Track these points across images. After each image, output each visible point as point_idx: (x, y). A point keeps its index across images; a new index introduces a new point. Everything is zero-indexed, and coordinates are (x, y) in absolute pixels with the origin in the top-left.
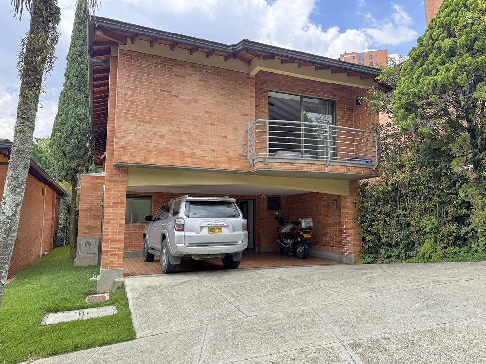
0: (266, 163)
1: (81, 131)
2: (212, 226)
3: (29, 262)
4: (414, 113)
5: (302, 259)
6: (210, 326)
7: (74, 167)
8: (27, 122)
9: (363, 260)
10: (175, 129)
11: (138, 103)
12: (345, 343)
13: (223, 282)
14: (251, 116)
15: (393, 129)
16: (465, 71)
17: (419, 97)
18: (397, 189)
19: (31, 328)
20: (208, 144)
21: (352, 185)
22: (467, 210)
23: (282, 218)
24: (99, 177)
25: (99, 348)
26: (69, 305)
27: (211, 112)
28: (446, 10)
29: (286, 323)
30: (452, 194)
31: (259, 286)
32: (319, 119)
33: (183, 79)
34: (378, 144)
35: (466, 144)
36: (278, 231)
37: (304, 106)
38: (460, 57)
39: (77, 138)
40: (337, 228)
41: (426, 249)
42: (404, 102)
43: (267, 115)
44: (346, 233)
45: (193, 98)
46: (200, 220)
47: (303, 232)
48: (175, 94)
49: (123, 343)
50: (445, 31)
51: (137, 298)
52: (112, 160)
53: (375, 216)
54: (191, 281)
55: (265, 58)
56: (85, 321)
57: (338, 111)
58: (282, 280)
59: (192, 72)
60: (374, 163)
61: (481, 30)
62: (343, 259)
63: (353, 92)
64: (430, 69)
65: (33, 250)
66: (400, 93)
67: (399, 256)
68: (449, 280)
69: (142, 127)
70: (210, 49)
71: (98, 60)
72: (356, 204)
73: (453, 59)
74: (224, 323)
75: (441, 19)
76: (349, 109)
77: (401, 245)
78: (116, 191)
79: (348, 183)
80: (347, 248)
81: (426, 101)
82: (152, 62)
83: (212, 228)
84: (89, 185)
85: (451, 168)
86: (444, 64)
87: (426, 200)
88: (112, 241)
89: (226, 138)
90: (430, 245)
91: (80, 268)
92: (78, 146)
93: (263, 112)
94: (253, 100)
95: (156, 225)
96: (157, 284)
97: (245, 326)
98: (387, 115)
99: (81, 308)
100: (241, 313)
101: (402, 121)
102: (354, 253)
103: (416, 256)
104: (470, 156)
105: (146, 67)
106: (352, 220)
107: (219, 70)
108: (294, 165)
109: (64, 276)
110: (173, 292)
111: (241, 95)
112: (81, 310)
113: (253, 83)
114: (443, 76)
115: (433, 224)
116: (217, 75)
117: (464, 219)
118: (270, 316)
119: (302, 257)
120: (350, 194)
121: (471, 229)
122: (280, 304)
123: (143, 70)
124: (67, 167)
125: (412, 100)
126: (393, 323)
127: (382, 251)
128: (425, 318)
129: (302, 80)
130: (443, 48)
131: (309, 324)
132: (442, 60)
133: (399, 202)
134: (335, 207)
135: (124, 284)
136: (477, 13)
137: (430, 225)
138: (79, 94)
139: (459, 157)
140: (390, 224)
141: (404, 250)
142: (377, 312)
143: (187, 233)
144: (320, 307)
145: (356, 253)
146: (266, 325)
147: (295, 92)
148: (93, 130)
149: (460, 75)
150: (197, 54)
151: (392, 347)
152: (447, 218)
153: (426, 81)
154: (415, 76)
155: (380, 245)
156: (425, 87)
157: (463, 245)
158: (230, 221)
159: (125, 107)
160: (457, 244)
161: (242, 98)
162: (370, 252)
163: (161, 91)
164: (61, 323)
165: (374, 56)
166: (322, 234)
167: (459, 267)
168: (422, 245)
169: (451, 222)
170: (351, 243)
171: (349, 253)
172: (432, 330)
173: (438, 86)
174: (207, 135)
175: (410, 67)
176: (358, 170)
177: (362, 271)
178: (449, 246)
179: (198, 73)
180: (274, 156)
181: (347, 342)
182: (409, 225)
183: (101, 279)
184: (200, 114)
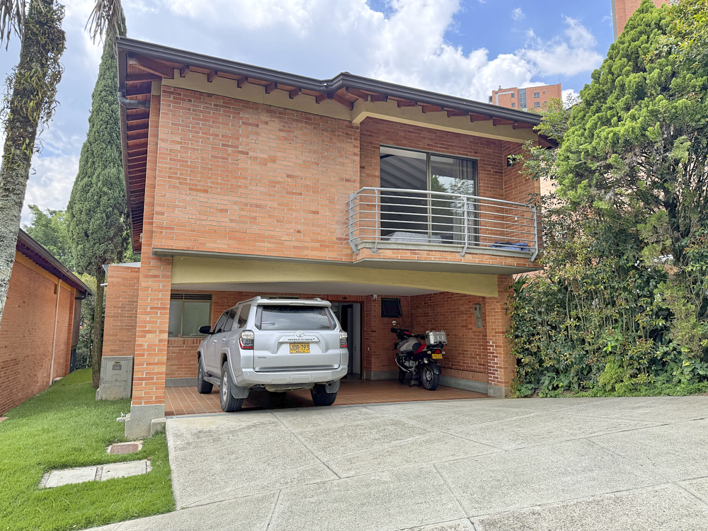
0: (375, 250)
1: (112, 201)
2: (295, 343)
3: (32, 392)
4: (587, 180)
5: (430, 390)
6: (284, 491)
7: (100, 253)
8: (11, 195)
9: (518, 393)
10: (242, 200)
11: (189, 163)
12: (474, 520)
13: (310, 426)
14: (354, 181)
15: (560, 201)
16: (659, 121)
17: (594, 157)
18: (566, 288)
19: (24, 493)
20: (291, 222)
21: (501, 281)
22: (667, 320)
23: (403, 328)
24: (135, 268)
25: (121, 523)
26: (81, 459)
27: (296, 177)
28: (632, 32)
29: (394, 489)
30: (645, 296)
31: (362, 432)
32: (455, 186)
33: (255, 129)
34: (539, 224)
35: (662, 225)
36: (396, 348)
37: (432, 167)
38: (652, 101)
39: (105, 211)
40: (482, 345)
41: (608, 376)
42: (573, 163)
43: (378, 180)
44: (493, 353)
45: (269, 156)
46: (277, 334)
47: (431, 350)
48: (243, 150)
49: (156, 516)
50: (630, 63)
51: (183, 449)
52: (150, 245)
53: (534, 328)
54: (263, 423)
55: (374, 99)
56: (104, 482)
57: (482, 175)
58: (395, 423)
59: (269, 119)
60: (533, 251)
61: (680, 62)
62: (489, 391)
63: (504, 147)
64: (609, 117)
65: (40, 375)
66: (567, 151)
67: (570, 387)
68: (636, 425)
69: (194, 197)
70: (295, 86)
71: (132, 101)
72: (507, 309)
73: (641, 103)
74: (305, 487)
75: (625, 45)
76: (496, 172)
77: (573, 371)
78: (155, 290)
79: (496, 280)
80: (494, 374)
81: (602, 163)
82: (211, 104)
83: (295, 345)
84: (120, 280)
85: (641, 259)
86: (629, 110)
87: (607, 305)
88: (148, 364)
89: (318, 213)
90: (613, 372)
91: (104, 402)
92: (106, 223)
93: (372, 176)
94: (357, 158)
95: (215, 339)
96: (213, 427)
97: (334, 491)
98: (550, 182)
99: (100, 464)
100: (331, 473)
101: (571, 192)
102: (505, 383)
103: (593, 387)
104: (668, 242)
105: (201, 111)
106: (503, 333)
107: (309, 116)
108: (415, 254)
109: (79, 415)
110: (235, 440)
111: (340, 152)
112: (99, 467)
113: (358, 136)
114: (626, 127)
115: (617, 340)
116: (306, 123)
117: (662, 334)
118: (373, 478)
119: (430, 387)
120: (499, 295)
121: (671, 348)
122: (389, 459)
123: (197, 115)
124: (89, 254)
125: (583, 161)
126: (548, 490)
127: (546, 380)
128: (593, 483)
129: (430, 130)
130: (626, 86)
131: (427, 491)
132: (625, 104)
133: (569, 307)
134: (477, 313)
135: (164, 428)
136: (673, 37)
137: (612, 342)
138: (109, 147)
139: (653, 243)
140: (556, 340)
141: (576, 379)
142: (527, 473)
143: (257, 353)
144: (447, 464)
145: (508, 382)
146: (366, 490)
147: (419, 148)
148: (129, 200)
149: (651, 126)
150: (275, 93)
151: (542, 526)
152: (637, 332)
153: (603, 134)
154: (587, 126)
155: (542, 371)
156: (602, 143)
157: (660, 372)
158: (321, 335)
159: (170, 169)
160: (652, 371)
161: (341, 156)
162: (528, 380)
163: (223, 145)
164: (67, 485)
165: (541, 94)
166: (459, 354)
167: (653, 405)
168: (601, 371)
169: (643, 338)
170: (501, 368)
171: (498, 382)
172: (602, 500)
173: (620, 141)
174: (290, 209)
175: (582, 113)
176: (509, 261)
177: (513, 410)
178: (640, 373)
179: (276, 120)
180: (388, 239)
181: (478, 518)
182: (583, 341)
183: (132, 420)
184: (280, 179)
